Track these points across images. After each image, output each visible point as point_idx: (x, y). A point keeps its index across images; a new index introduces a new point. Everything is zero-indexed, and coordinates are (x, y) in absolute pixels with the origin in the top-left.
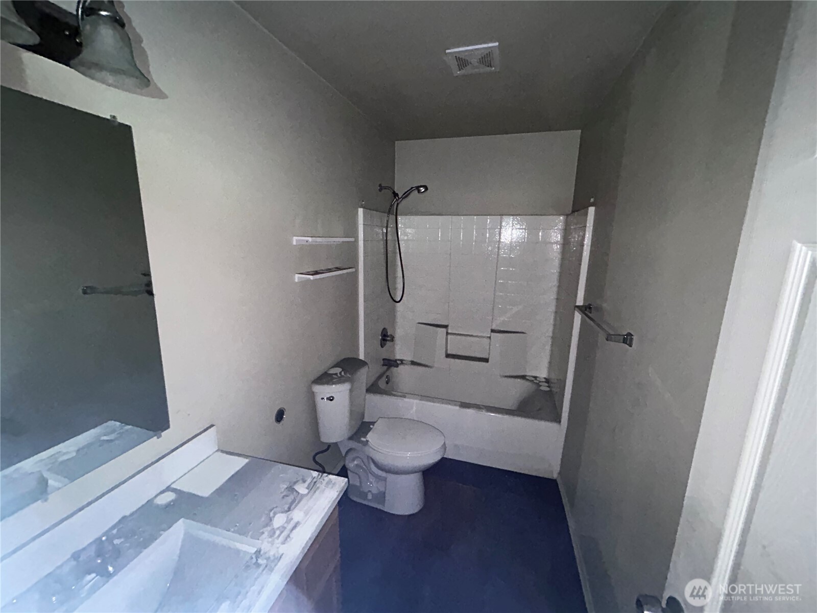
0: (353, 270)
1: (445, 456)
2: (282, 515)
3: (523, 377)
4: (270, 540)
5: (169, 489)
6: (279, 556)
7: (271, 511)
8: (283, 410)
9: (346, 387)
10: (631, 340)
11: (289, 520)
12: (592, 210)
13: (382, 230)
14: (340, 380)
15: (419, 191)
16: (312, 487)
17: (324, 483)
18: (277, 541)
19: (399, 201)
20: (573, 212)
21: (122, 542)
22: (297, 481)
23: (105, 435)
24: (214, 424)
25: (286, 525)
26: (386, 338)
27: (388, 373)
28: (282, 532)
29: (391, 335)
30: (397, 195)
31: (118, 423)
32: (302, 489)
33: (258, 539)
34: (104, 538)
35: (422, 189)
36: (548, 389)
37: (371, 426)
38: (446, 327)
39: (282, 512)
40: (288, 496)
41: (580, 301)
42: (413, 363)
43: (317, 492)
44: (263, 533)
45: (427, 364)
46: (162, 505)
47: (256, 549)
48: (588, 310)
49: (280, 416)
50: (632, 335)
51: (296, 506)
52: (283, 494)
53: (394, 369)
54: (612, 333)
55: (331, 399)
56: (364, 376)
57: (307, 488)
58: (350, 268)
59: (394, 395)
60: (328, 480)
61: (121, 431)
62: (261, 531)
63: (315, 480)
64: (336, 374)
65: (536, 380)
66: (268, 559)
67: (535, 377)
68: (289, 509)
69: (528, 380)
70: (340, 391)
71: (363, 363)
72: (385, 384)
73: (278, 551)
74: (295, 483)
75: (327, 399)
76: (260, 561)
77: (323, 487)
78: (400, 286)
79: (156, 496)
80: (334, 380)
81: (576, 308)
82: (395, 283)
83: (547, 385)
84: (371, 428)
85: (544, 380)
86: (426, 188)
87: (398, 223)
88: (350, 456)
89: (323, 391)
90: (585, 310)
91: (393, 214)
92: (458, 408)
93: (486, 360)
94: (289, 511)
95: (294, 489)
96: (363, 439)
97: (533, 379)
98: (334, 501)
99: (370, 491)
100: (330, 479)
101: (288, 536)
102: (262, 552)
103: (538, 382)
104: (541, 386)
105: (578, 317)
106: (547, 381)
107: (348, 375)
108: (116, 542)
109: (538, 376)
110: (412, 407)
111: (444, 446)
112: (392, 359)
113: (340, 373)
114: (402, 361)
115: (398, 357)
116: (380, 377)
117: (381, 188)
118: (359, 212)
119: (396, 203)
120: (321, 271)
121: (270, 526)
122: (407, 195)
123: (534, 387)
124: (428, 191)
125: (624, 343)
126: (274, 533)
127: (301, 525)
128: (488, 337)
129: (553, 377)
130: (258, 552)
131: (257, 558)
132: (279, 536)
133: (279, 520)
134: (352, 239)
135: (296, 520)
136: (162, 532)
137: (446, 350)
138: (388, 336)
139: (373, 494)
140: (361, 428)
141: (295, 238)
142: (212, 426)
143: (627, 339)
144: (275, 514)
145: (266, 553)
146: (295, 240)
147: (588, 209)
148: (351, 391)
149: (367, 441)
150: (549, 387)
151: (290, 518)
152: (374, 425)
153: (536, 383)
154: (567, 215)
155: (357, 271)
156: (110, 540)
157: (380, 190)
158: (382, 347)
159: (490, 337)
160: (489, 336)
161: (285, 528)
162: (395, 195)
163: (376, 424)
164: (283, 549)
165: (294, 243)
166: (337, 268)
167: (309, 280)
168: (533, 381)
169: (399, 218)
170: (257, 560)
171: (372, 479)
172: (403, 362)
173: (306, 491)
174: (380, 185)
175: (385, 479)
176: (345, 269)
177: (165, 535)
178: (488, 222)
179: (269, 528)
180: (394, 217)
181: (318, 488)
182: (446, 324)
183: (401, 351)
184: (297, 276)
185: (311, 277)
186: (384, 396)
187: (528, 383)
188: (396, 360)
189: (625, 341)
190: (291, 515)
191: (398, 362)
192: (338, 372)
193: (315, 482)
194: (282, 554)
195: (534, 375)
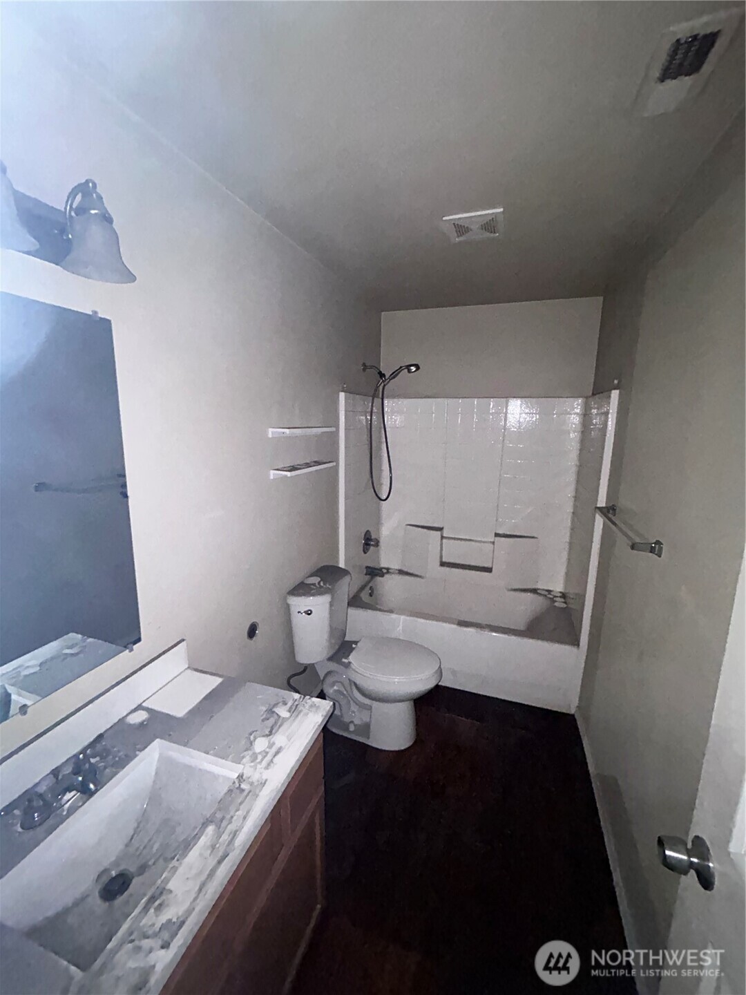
0: (334, 464)
1: (440, 684)
2: (263, 739)
3: (534, 591)
4: (252, 764)
5: (139, 707)
6: (263, 782)
7: (251, 734)
8: (255, 625)
9: (326, 599)
10: (661, 549)
11: (271, 745)
12: (615, 394)
13: (366, 417)
14: (319, 592)
15: (409, 371)
16: (294, 710)
17: (307, 706)
18: (259, 766)
19: (385, 383)
20: (594, 394)
21: (97, 762)
22: (277, 704)
23: (68, 649)
24: (185, 638)
25: (268, 750)
26: (369, 542)
27: (370, 585)
28: (265, 757)
29: (377, 540)
30: (384, 375)
31: (80, 636)
32: (283, 712)
33: (240, 763)
34: (81, 756)
35: (412, 368)
36: (565, 606)
37: (354, 646)
38: (440, 529)
39: (264, 736)
40: (268, 719)
41: (602, 503)
42: (401, 572)
43: (300, 717)
44: (243, 757)
45: (417, 573)
46: (134, 724)
47: (237, 775)
48: (611, 511)
49: (252, 632)
50: (662, 544)
51: (278, 730)
52: (262, 718)
53: (379, 579)
54: (638, 540)
55: (309, 613)
56: (346, 587)
57: (289, 711)
58: (330, 462)
59: (380, 610)
60: (311, 703)
61: (84, 644)
62: (242, 755)
63: (296, 703)
64: (314, 584)
65: (550, 594)
66: (252, 784)
67: (549, 591)
68: (271, 733)
69: (540, 594)
70: (319, 604)
71: (344, 572)
72: (368, 596)
73: (261, 777)
74: (276, 705)
75: (305, 612)
76: (243, 786)
77: (305, 711)
78: (386, 482)
79: (127, 715)
80: (313, 591)
81: (597, 510)
82: (380, 477)
83: (563, 600)
84: (354, 648)
85: (559, 595)
86: (418, 367)
87: (385, 407)
88: (330, 679)
89: (299, 603)
90: (609, 511)
91: (378, 397)
92: (454, 626)
93: (489, 570)
94: (270, 735)
95: (274, 712)
96: (344, 660)
97: (547, 593)
98: (319, 726)
99: (352, 722)
100: (313, 702)
101: (272, 761)
102: (244, 777)
103: (551, 596)
104: (556, 601)
105: (599, 521)
106: (564, 596)
107: (328, 586)
108: (92, 760)
109: (551, 589)
110: (399, 625)
111: (440, 672)
112: (376, 567)
113: (319, 583)
114: (388, 569)
115: (384, 564)
116: (362, 588)
117: (365, 367)
118: (340, 396)
119: (383, 384)
120: (299, 467)
121: (250, 750)
122: (394, 375)
123: (549, 602)
124: (420, 370)
125: (651, 552)
126: (256, 758)
127: (284, 751)
128: (491, 542)
129: (572, 591)
130: (240, 777)
131: (240, 782)
132: (262, 760)
133: (260, 744)
134: (333, 429)
135: (278, 745)
136: (137, 753)
137: (441, 557)
138: (371, 540)
139: (355, 725)
140: (342, 648)
141: (271, 430)
142: (183, 640)
143: (655, 548)
144: (255, 738)
145: (249, 778)
146: (271, 432)
147: (611, 393)
148: (331, 604)
149: (350, 663)
150: (565, 603)
151: (271, 742)
152: (356, 644)
153: (550, 598)
154: (587, 398)
155: (337, 465)
156: (87, 758)
157: (364, 370)
158: (365, 553)
159: (493, 543)
160: (492, 540)
161: (267, 753)
162: (382, 375)
163: (359, 644)
164: (266, 775)
165: (270, 436)
166: (315, 462)
167: (286, 476)
168: (546, 596)
169: (386, 402)
170: (240, 785)
171: (354, 708)
172: (390, 571)
173: (286, 715)
174: (364, 365)
175: (370, 708)
176: (325, 463)
177: (141, 755)
178: (491, 406)
179: (250, 753)
180: (381, 400)
181: (301, 711)
182: (441, 526)
183: (387, 558)
184: (272, 472)
185: (288, 474)
186: (368, 610)
187: (541, 598)
188: (381, 569)
189: (652, 550)
190: (272, 740)
191: (385, 571)
192: (317, 582)
193: (297, 705)
194: (266, 780)
195: (546, 588)
